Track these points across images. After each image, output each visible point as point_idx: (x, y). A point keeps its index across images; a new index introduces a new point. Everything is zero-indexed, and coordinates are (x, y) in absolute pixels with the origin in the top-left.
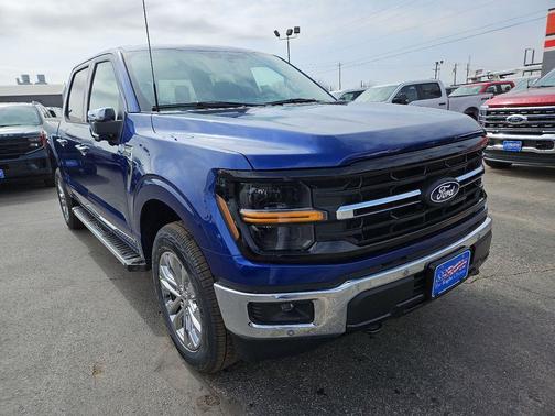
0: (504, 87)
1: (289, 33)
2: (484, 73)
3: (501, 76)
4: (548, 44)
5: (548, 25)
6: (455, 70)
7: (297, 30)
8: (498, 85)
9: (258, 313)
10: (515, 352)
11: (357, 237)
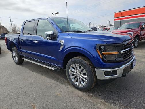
0: (108, 29)
1: (56, 14)
2: (101, 26)
3: (105, 27)
4: (115, 20)
5: (115, 16)
6: (93, 25)
7: (58, 13)
8: (107, 28)
9: (107, 74)
10: (141, 80)
11: (123, 57)
